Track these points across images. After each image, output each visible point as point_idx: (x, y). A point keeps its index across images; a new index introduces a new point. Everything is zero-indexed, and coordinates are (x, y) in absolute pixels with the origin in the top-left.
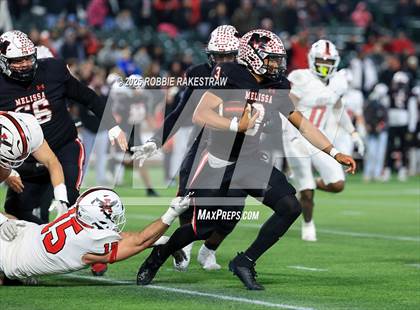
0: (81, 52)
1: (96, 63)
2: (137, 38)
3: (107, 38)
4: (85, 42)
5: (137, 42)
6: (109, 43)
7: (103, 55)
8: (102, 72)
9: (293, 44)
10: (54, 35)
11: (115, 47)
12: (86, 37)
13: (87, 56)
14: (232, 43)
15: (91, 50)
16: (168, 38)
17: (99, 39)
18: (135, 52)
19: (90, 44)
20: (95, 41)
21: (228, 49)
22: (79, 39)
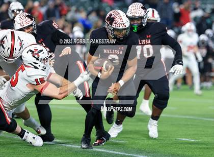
0: (57, 14)
1: (66, 20)
2: (90, 6)
3: (72, 6)
4: (60, 8)
5: (90, 8)
6: (74, 8)
7: (70, 16)
8: (70, 26)
9: (181, 10)
10: (42, 4)
11: (77, 11)
12: (60, 5)
13: (61, 16)
14: (140, 12)
15: (63, 13)
16: (108, 6)
17: (68, 6)
18: (89, 14)
19: (63, 9)
20: (65, 8)
21: (137, 15)
22: (56, 6)
